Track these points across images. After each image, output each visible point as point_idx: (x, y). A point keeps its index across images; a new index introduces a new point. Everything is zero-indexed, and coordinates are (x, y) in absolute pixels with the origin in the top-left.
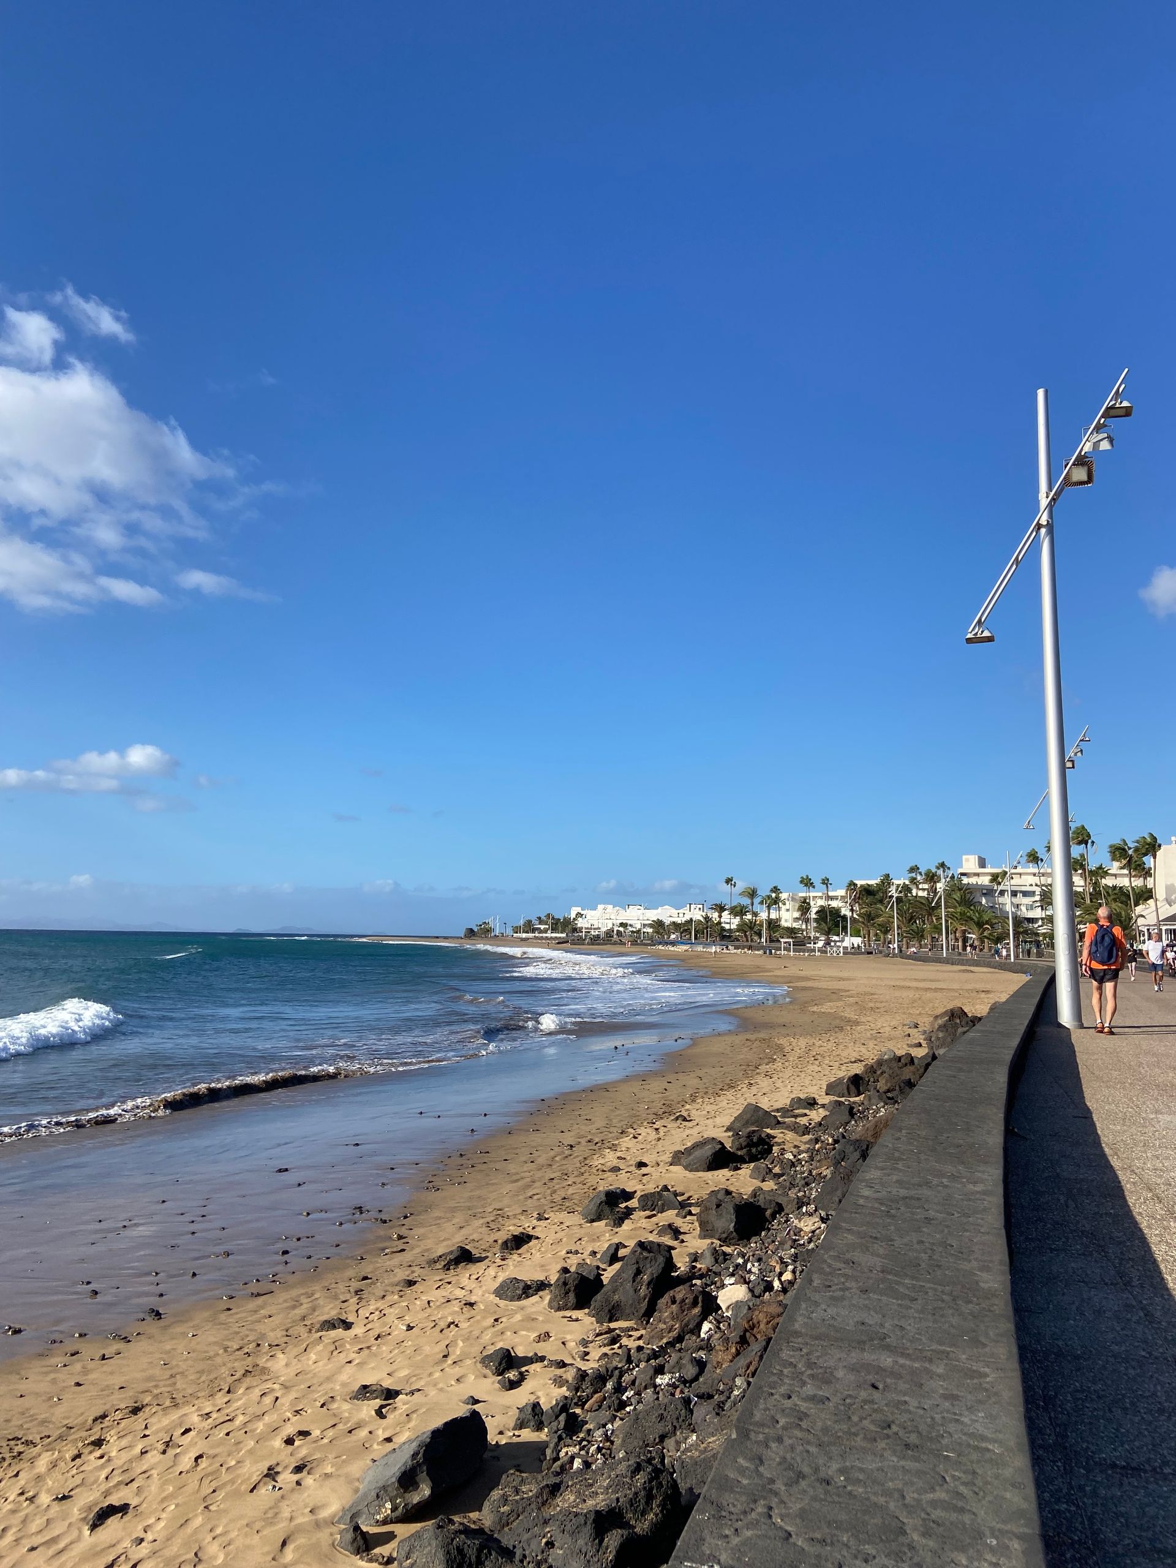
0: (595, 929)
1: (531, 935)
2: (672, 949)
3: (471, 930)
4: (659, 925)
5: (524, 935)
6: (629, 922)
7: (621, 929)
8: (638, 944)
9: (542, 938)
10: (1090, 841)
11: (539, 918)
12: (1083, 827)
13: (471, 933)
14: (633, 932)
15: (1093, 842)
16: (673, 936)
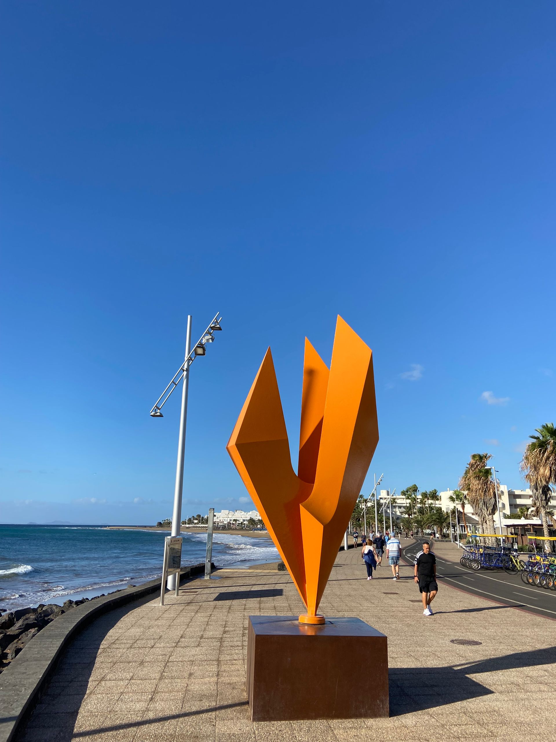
0: (222, 522)
1: (191, 525)
2: (260, 532)
3: (160, 523)
4: (251, 521)
5: (187, 526)
6: (237, 519)
7: (234, 522)
8: (244, 530)
9: (197, 527)
10: (417, 490)
11: (193, 517)
12: (415, 485)
13: (160, 524)
14: (239, 524)
15: (419, 491)
16: (259, 526)
